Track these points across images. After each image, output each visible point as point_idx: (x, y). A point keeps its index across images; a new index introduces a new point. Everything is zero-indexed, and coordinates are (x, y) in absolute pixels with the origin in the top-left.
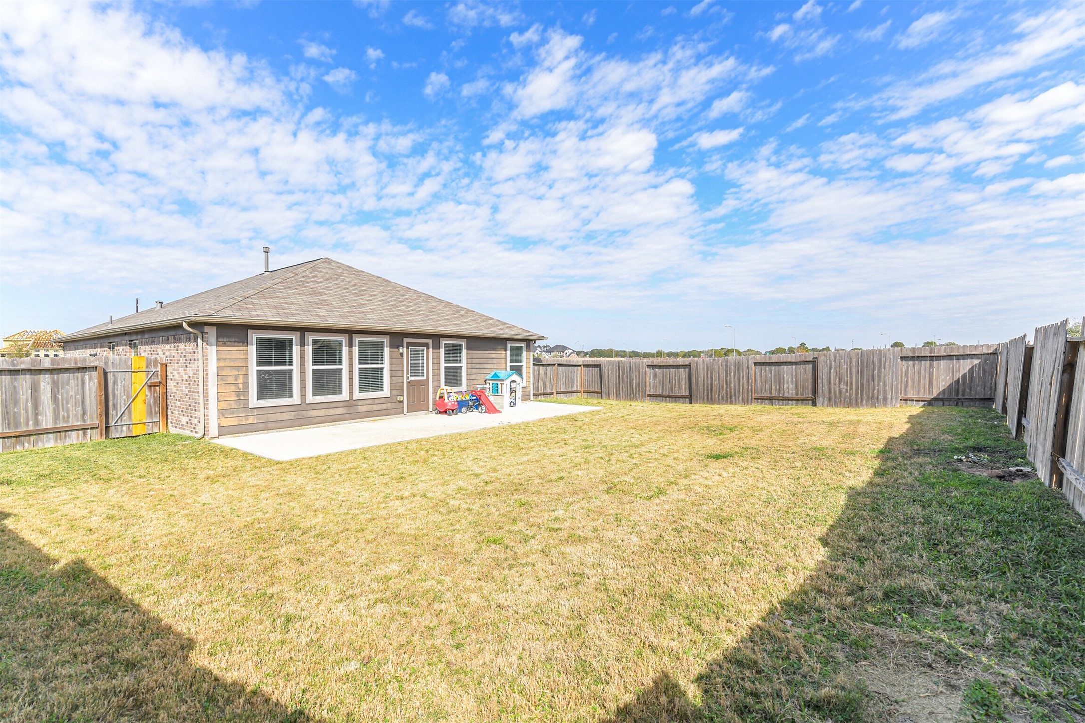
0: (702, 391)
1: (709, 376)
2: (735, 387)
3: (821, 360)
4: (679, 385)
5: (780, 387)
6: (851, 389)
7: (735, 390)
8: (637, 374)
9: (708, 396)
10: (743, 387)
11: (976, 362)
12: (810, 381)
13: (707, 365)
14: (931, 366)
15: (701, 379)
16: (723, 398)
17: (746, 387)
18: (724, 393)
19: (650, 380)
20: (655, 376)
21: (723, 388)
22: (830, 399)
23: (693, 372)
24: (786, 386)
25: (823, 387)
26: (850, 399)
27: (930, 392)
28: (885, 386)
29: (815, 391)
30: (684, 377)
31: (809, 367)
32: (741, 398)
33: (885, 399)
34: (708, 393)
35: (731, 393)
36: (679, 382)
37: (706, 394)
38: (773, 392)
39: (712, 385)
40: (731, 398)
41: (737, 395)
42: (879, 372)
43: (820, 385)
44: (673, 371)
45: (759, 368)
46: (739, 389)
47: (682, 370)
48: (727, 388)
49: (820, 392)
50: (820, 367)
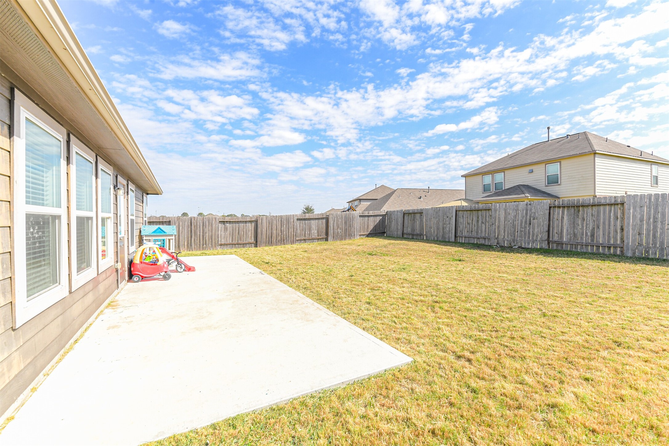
0: (265, 237)
1: (270, 228)
2: (286, 233)
3: (330, 217)
4: (246, 235)
5: (310, 232)
6: (342, 231)
7: (286, 235)
8: (210, 228)
9: (269, 241)
10: (291, 233)
11: (381, 218)
12: (325, 228)
13: (269, 220)
14: (368, 220)
15: (264, 230)
16: (279, 241)
17: (292, 233)
18: (280, 238)
19: (221, 232)
20: (226, 229)
21: (279, 235)
22: (334, 237)
23: (259, 226)
24: (313, 231)
25: (331, 232)
26: (342, 236)
27: (368, 231)
28: (354, 229)
29: (327, 234)
30: (250, 228)
31: (324, 221)
32: (289, 241)
33: (354, 235)
34: (269, 239)
35: (284, 237)
36: (246, 233)
37: (267, 240)
38: (306, 235)
39: (272, 233)
40: (284, 240)
41: (287, 239)
42: (352, 223)
43: (330, 230)
44: (242, 225)
45: (299, 222)
46: (289, 235)
47: (249, 225)
48: (281, 235)
49: (329, 233)
50: (330, 220)
